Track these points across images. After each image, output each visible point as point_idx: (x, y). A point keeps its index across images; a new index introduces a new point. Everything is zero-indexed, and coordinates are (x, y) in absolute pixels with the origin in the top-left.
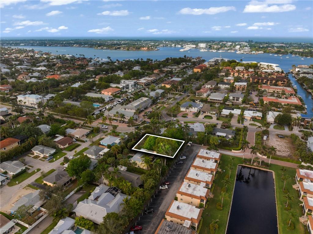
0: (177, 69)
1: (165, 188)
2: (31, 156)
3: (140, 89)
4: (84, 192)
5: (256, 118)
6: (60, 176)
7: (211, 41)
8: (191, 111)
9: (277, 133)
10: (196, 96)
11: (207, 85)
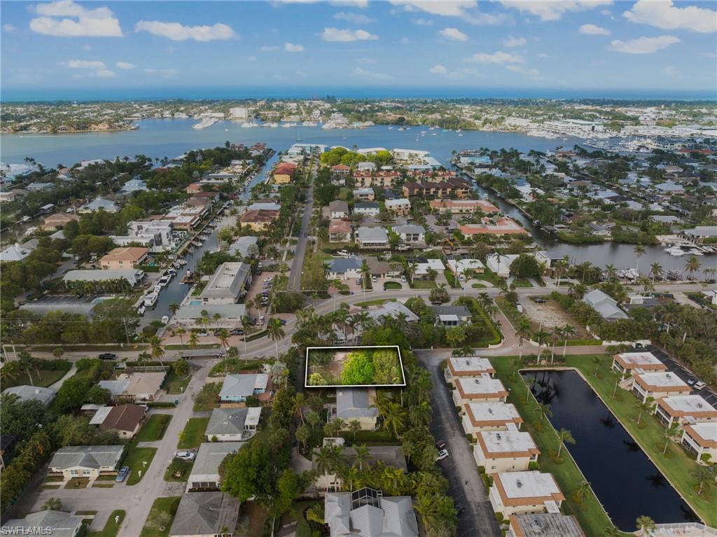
0: (234, 179)
1: (444, 456)
2: (59, 486)
3: (187, 239)
4: (293, 523)
5: (475, 272)
6: (210, 508)
7: (247, 100)
8: (348, 279)
9: (527, 295)
10: (331, 241)
11: (333, 213)
